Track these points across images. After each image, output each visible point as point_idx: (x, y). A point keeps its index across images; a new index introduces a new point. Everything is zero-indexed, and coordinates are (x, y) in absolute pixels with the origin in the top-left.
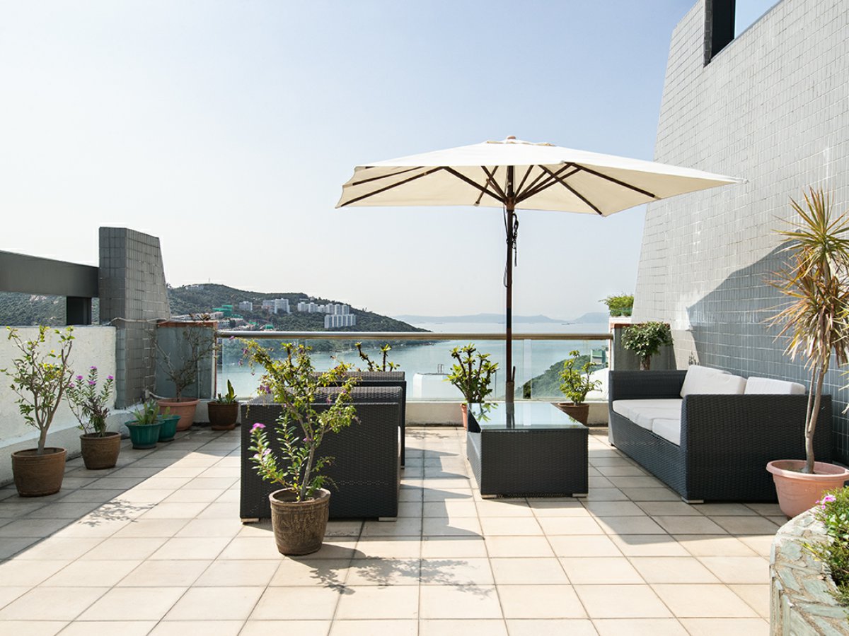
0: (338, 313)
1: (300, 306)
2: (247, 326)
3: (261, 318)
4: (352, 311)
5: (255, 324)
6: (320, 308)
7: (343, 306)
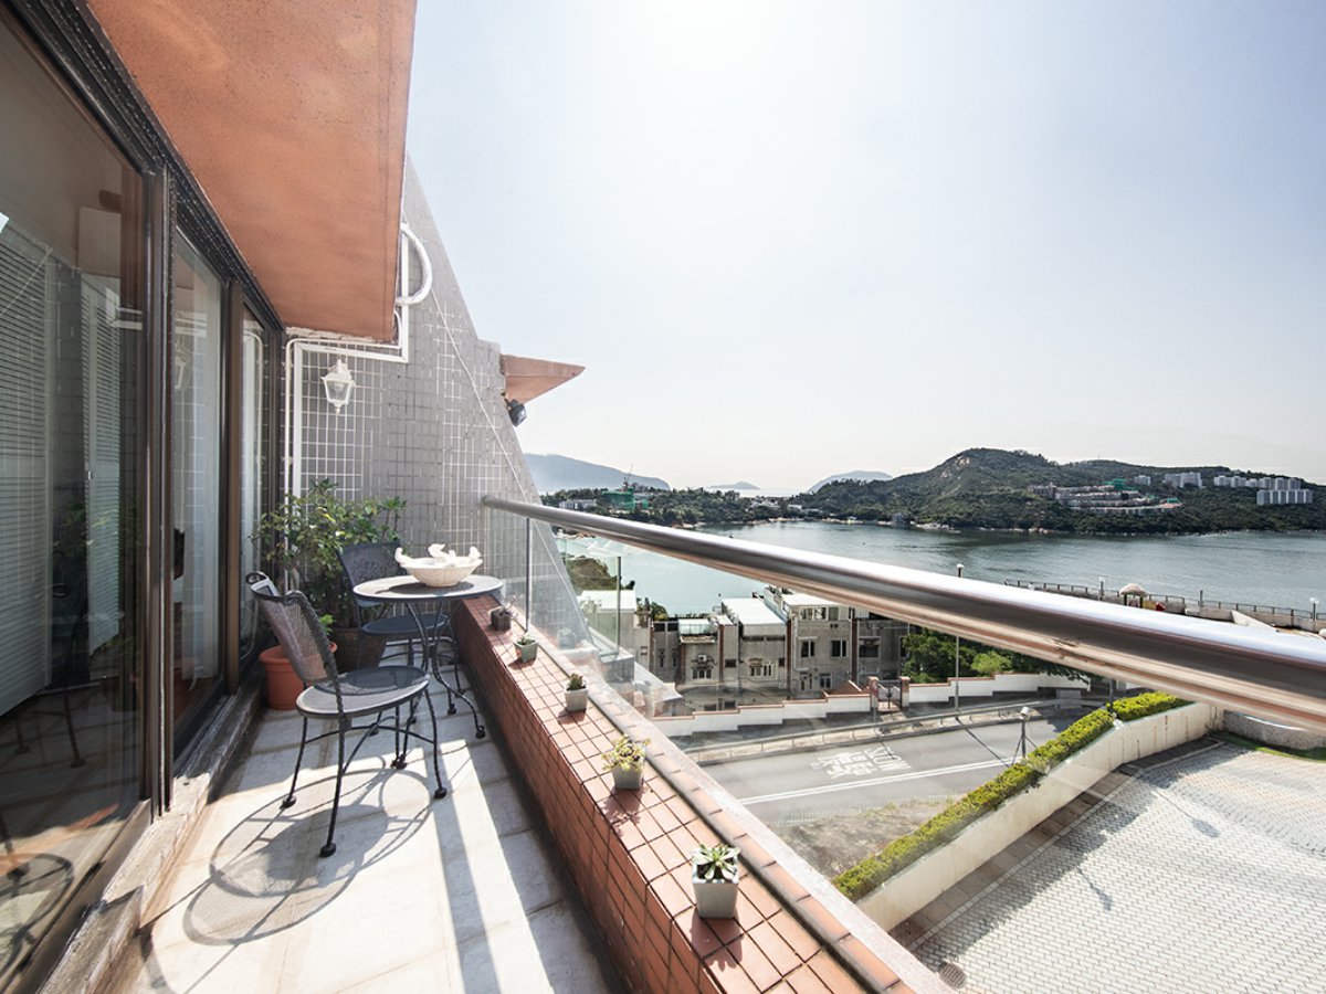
0: (1280, 488)
1: (1217, 481)
2: (1143, 499)
3: (1161, 492)
4: (1304, 485)
5: (1153, 497)
6: (1249, 483)
7: (1289, 481)
